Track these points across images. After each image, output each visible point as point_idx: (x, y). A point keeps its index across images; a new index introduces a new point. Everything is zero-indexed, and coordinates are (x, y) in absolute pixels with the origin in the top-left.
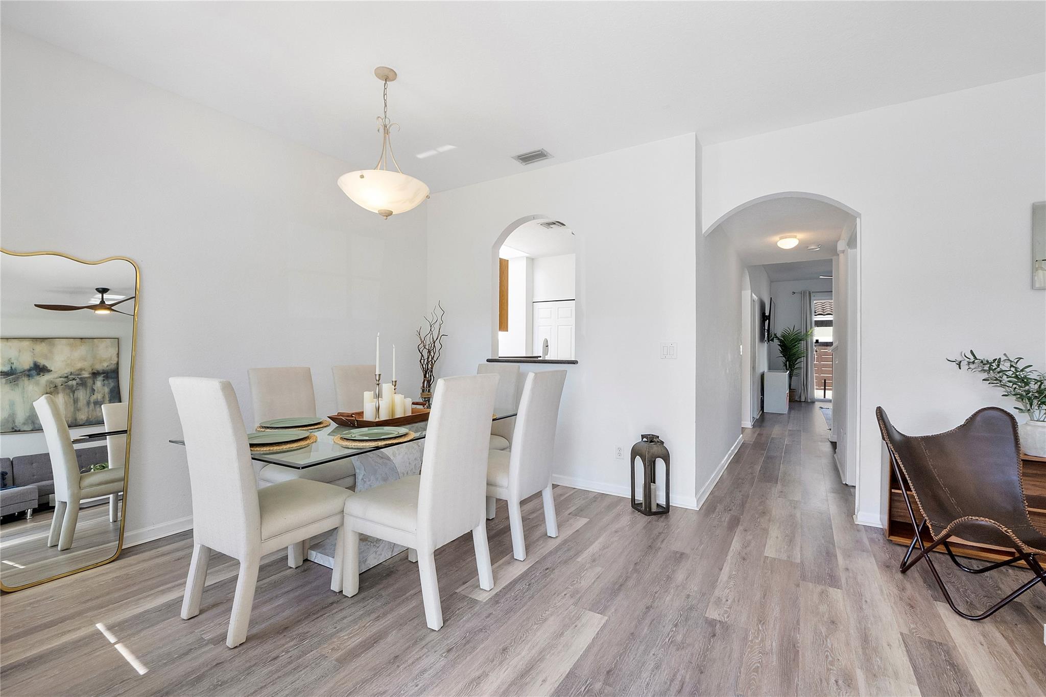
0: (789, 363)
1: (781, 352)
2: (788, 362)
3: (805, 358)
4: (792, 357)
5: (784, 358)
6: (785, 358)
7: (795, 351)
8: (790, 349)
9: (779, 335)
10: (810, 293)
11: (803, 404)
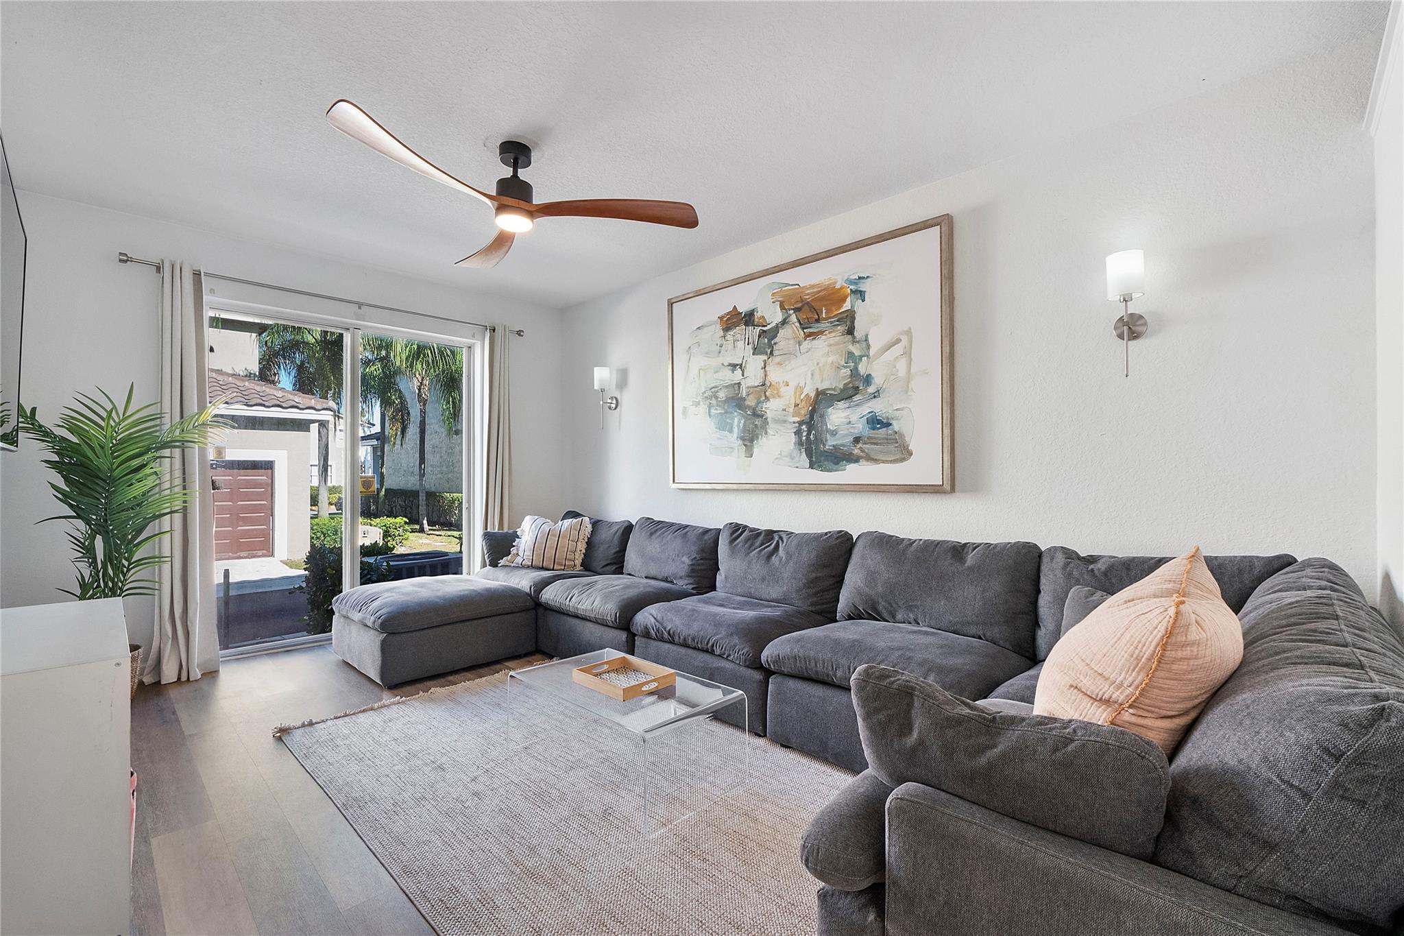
0: (106, 542)
1: (65, 498)
2: (99, 539)
3: (178, 518)
4: (124, 515)
5: (80, 524)
6: (88, 523)
7: (137, 490)
8: (112, 481)
9: (47, 419)
10: (197, 275)
11: (174, 694)
